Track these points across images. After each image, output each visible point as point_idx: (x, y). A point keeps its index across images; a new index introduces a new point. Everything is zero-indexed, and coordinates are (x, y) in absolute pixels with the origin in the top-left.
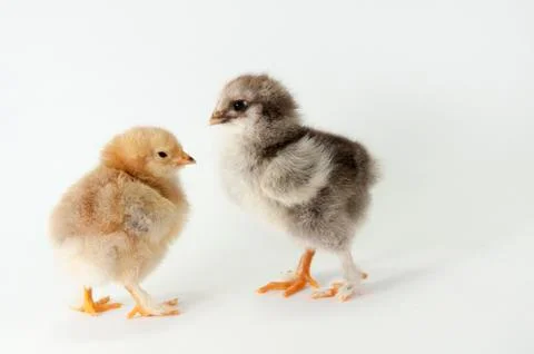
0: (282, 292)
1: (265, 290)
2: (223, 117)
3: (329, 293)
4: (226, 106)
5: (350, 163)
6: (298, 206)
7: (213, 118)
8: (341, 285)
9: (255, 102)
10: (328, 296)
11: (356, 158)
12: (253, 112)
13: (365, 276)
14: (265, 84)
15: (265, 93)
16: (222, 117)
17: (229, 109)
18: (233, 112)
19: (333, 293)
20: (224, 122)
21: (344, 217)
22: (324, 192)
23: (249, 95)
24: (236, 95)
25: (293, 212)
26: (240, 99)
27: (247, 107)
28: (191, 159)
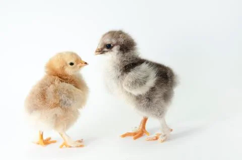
0: (133, 137)
1: (124, 136)
3: (155, 138)
4: (102, 47)
5: (165, 76)
6: (140, 95)
7: (96, 52)
8: (160, 134)
9: (117, 44)
10: (154, 140)
11: (168, 74)
12: (115, 49)
13: (171, 130)
14: (121, 35)
15: (121, 40)
16: (101, 51)
17: (104, 48)
18: (106, 49)
19: (157, 138)
20: (101, 53)
21: (162, 102)
22: (153, 89)
23: (114, 41)
24: (108, 41)
25: (138, 98)
26: (109, 43)
27: (113, 47)
28: (86, 63)
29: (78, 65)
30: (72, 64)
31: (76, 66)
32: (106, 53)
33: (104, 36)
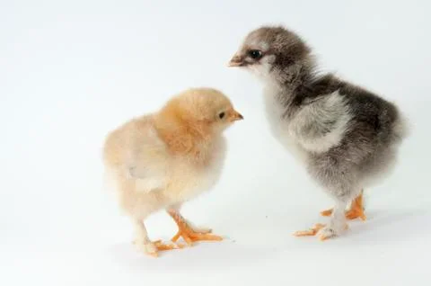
2: (241, 61)
4: (244, 53)
7: (232, 61)
9: (269, 52)
10: (309, 235)
14: (278, 37)
15: (278, 45)
18: (249, 59)
20: (241, 65)
23: (264, 46)
24: (254, 45)
26: (257, 48)
27: (261, 57)
32: (250, 67)
33: (251, 35)
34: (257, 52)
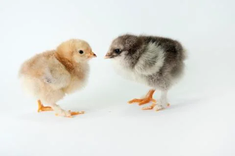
1: (131, 102)
4: (112, 51)
9: (124, 50)
10: (149, 109)
17: (113, 53)
18: (115, 54)
19: (152, 108)
20: (111, 57)
24: (116, 47)
26: (118, 48)
27: (121, 52)
28: (95, 55)
29: (87, 55)
30: (81, 52)
31: (84, 55)
33: (114, 41)
34: (118, 50)
